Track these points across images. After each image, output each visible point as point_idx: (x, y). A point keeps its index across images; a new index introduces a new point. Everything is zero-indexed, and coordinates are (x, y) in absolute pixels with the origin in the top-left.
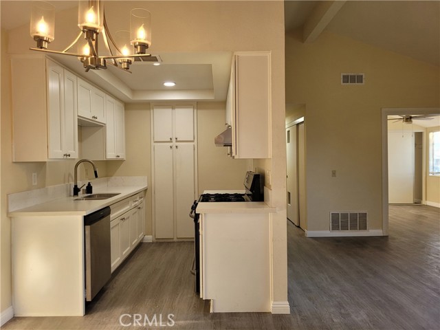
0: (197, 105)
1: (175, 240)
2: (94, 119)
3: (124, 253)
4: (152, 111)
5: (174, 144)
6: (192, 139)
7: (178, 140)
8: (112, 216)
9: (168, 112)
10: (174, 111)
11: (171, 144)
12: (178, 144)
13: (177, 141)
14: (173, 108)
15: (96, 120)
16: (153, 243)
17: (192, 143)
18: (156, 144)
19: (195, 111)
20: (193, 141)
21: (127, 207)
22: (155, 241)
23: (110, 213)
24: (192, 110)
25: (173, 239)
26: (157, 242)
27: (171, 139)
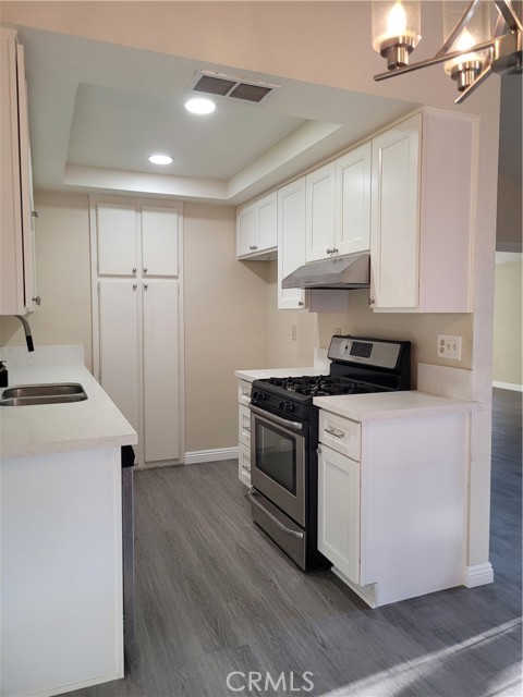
0: (184, 208)
5: (140, 280)
7: (148, 273)
10: (139, 215)
14: (139, 209)
18: (101, 279)
19: (180, 219)
20: (176, 277)
27: (134, 271)
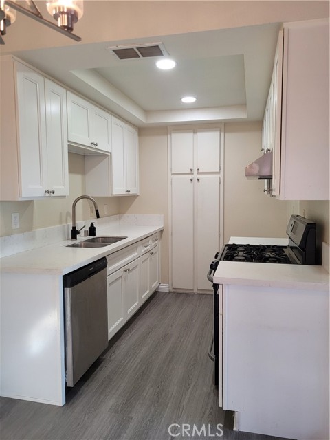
0: (225, 127)
1: (196, 291)
2: (93, 146)
3: (129, 311)
4: (169, 136)
5: (196, 176)
6: (218, 171)
7: (200, 171)
8: (109, 269)
9: (188, 137)
10: (195, 135)
11: (191, 177)
12: (199, 176)
13: (198, 173)
14: (195, 132)
15: (97, 147)
16: (169, 293)
17: (217, 176)
18: (173, 176)
19: (222, 134)
20: (219, 173)
21: (135, 255)
22: (172, 290)
23: (106, 266)
24: (218, 133)
25: (193, 290)
26: (174, 293)
27: (191, 170)
